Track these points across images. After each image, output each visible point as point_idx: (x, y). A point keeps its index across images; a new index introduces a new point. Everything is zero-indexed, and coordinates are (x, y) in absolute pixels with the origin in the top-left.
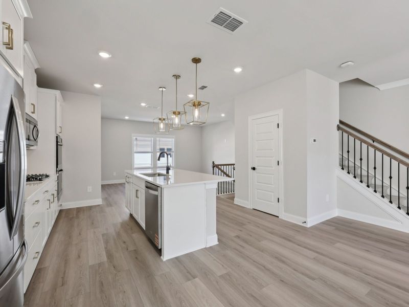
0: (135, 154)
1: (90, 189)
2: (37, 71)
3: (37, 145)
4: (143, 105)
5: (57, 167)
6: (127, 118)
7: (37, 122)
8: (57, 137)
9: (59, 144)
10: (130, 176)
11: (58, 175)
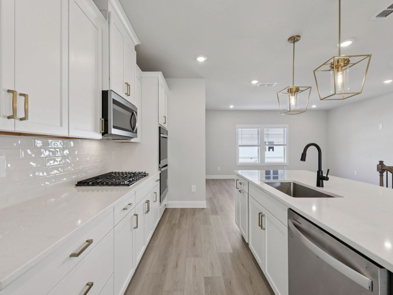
0: (240, 148)
1: (194, 188)
2: (137, 48)
3: (137, 137)
4: (255, 82)
5: (160, 163)
6: (232, 107)
7: (137, 108)
8: (160, 127)
9: (162, 135)
10: (242, 181)
11: (160, 172)
